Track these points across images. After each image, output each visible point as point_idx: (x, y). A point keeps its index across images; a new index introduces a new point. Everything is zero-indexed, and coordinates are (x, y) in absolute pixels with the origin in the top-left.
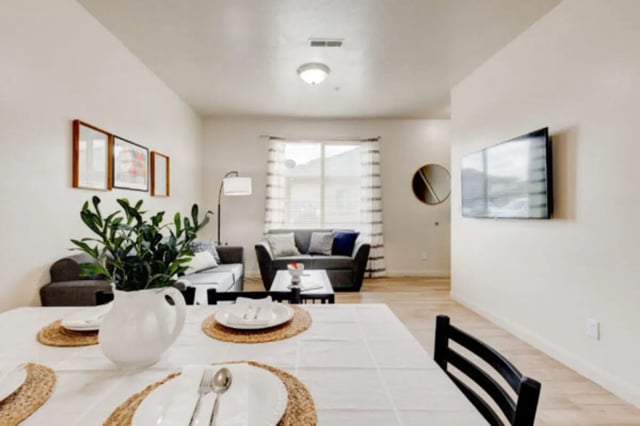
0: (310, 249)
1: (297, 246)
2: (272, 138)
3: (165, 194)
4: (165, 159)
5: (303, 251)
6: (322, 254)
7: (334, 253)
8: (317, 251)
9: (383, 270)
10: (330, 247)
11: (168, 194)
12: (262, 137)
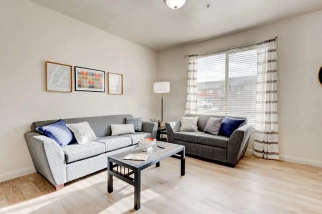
0: (205, 130)
1: (197, 125)
2: (190, 56)
3: (121, 93)
4: (121, 76)
5: (200, 129)
6: (211, 134)
7: (219, 134)
8: (209, 131)
9: (277, 154)
10: (218, 129)
11: (122, 93)
12: (185, 56)
